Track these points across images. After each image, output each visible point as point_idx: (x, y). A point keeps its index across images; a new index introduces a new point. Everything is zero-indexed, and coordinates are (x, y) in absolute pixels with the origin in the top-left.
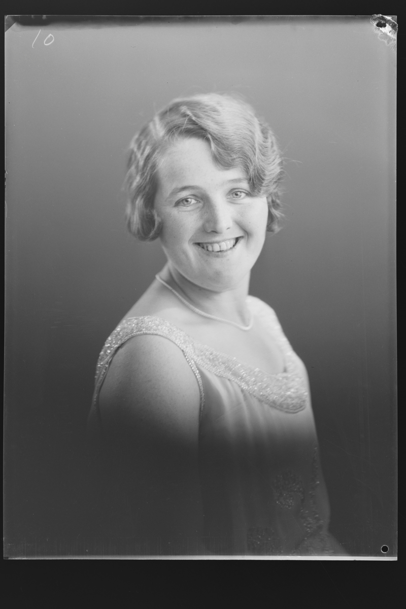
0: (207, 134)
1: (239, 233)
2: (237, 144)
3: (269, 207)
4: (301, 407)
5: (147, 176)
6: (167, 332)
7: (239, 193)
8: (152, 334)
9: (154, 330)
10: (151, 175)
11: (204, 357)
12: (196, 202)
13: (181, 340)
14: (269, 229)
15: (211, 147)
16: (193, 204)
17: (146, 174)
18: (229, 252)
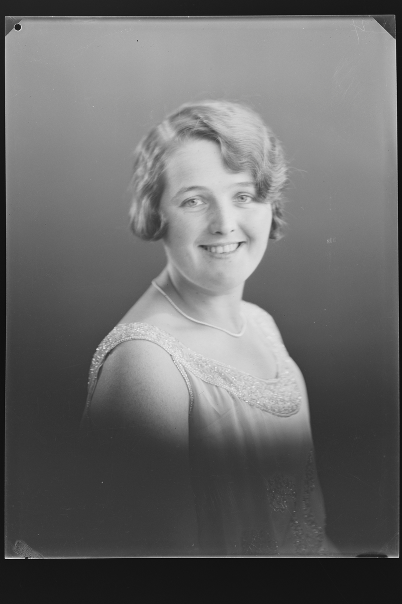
0: (217, 137)
1: (242, 238)
2: (246, 148)
3: (273, 214)
4: (293, 410)
5: (154, 176)
6: (155, 337)
7: (244, 197)
8: (141, 339)
9: (142, 335)
10: (159, 174)
11: (192, 363)
12: (202, 203)
13: (169, 345)
14: (272, 237)
15: (220, 150)
16: (199, 205)
17: (153, 174)
18: (232, 255)
